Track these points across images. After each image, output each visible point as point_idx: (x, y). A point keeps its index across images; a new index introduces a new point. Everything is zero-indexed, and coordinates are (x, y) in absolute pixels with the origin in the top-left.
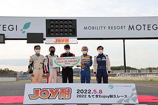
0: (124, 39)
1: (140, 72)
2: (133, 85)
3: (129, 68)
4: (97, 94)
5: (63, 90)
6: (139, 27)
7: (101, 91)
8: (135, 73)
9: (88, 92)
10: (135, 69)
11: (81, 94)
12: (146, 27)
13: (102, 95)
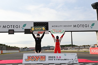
0: (71, 31)
1: (79, 47)
2: (76, 54)
3: (74, 46)
4: (58, 58)
5: (42, 57)
6: (78, 26)
7: (60, 57)
8: (77, 48)
9: (54, 57)
10: (77, 46)
11: (50, 58)
12: (82, 26)
13: (61, 59)
